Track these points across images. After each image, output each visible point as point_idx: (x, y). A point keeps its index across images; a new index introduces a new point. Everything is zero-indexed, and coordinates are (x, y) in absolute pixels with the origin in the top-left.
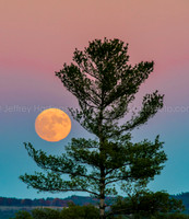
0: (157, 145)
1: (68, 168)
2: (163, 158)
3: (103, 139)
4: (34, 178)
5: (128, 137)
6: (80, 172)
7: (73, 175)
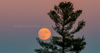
0: (83, 39)
1: (51, 47)
2: (85, 44)
3: (64, 37)
4: (39, 50)
5: (73, 36)
6: (56, 48)
7: (53, 50)
